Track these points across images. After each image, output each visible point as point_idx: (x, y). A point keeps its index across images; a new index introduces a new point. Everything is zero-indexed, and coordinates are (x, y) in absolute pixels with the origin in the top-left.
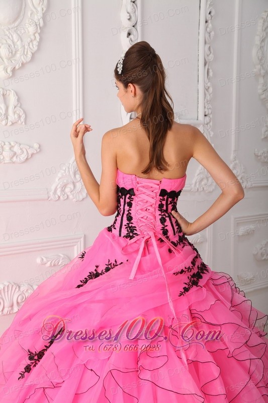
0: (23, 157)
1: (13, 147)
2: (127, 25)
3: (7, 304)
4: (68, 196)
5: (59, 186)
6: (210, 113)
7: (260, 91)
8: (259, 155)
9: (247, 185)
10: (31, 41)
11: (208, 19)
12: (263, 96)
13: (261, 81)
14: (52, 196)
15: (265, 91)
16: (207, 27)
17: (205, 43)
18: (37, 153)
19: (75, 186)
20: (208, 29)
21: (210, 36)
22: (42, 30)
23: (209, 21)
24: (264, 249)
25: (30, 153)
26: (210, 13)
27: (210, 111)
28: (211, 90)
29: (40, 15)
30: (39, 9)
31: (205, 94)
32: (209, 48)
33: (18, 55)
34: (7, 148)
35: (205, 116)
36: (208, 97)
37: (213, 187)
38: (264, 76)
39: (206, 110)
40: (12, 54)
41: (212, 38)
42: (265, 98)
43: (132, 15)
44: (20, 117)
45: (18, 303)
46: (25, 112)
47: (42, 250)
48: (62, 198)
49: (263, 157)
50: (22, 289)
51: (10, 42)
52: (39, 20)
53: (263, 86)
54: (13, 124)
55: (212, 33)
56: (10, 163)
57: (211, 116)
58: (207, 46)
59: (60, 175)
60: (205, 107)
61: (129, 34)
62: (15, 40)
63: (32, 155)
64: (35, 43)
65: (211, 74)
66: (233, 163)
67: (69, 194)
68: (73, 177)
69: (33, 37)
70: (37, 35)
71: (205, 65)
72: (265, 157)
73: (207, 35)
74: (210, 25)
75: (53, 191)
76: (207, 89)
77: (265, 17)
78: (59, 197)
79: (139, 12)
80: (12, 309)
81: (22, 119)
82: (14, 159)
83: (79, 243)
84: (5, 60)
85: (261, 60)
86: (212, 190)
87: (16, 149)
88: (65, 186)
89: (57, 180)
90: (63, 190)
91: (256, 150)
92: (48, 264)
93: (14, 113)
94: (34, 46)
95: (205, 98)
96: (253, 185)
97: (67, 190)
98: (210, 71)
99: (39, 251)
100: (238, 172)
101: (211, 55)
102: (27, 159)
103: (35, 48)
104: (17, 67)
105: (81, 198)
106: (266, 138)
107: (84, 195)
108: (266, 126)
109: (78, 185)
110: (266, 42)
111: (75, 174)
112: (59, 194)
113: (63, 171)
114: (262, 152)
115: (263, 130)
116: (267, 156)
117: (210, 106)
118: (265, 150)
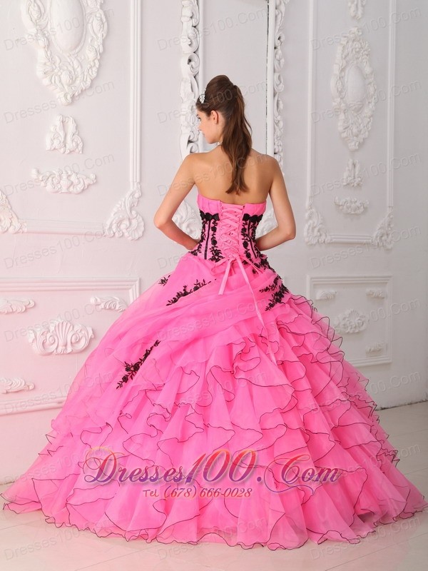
0: (79, 188)
1: (70, 176)
2: (188, 51)
3: (61, 342)
4: (123, 233)
5: (115, 221)
6: (280, 150)
7: (341, 129)
8: (341, 204)
9: (326, 240)
10: (91, 67)
11: (277, 44)
12: (344, 135)
14: (107, 232)
15: (346, 128)
16: (276, 54)
17: (274, 71)
18: (94, 184)
19: (130, 223)
20: (278, 57)
21: (279, 64)
22: (101, 56)
23: (279, 48)
24: (347, 319)
25: (86, 183)
26: (279, 39)
27: (281, 148)
28: (281, 124)
29: (100, 41)
30: (99, 35)
31: (275, 129)
32: (279, 76)
33: (78, 82)
34: (64, 176)
35: (275, 153)
36: (278, 133)
38: (345, 111)
39: (276, 147)
40: (73, 80)
41: (282, 66)
42: (347, 137)
43: (193, 41)
44: (77, 145)
45: (71, 343)
46: (82, 140)
47: (96, 289)
48: (117, 234)
49: (345, 207)
50: (75, 329)
51: (71, 69)
52: (99, 46)
53: (344, 122)
54: (71, 152)
55: (282, 61)
56: (66, 193)
57: (282, 154)
58: (277, 75)
59: (115, 210)
60: (275, 144)
61: (190, 61)
62: (76, 67)
63: (89, 185)
64: (95, 69)
65: (281, 106)
66: (309, 212)
67: (124, 231)
68: (129, 212)
69: (92, 64)
70: (97, 62)
71: (274, 96)
72: (348, 208)
73: (276, 63)
74: (280, 52)
75: (108, 227)
76: (276, 123)
77: (345, 43)
78: (114, 233)
79: (200, 39)
80: (66, 349)
81: (80, 148)
82: (71, 189)
83: (134, 286)
84: (66, 87)
85: (340, 92)
87: (73, 178)
88: (120, 222)
89: (112, 215)
90: (118, 227)
91: (337, 198)
92: (102, 306)
93: (73, 141)
94: (94, 73)
95: (274, 133)
96: (334, 240)
97: (123, 226)
98: (281, 102)
99: (93, 290)
100: (314, 223)
101: (281, 85)
102: (83, 190)
103: (95, 75)
104: (76, 94)
105: (137, 237)
106: (348, 184)
107: (141, 233)
108: (349, 170)
109: (134, 222)
110: (347, 71)
111: (131, 209)
112: (114, 230)
113: (119, 206)
114: (344, 201)
115: (345, 174)
116: (350, 207)
117: (281, 143)
118: (348, 199)
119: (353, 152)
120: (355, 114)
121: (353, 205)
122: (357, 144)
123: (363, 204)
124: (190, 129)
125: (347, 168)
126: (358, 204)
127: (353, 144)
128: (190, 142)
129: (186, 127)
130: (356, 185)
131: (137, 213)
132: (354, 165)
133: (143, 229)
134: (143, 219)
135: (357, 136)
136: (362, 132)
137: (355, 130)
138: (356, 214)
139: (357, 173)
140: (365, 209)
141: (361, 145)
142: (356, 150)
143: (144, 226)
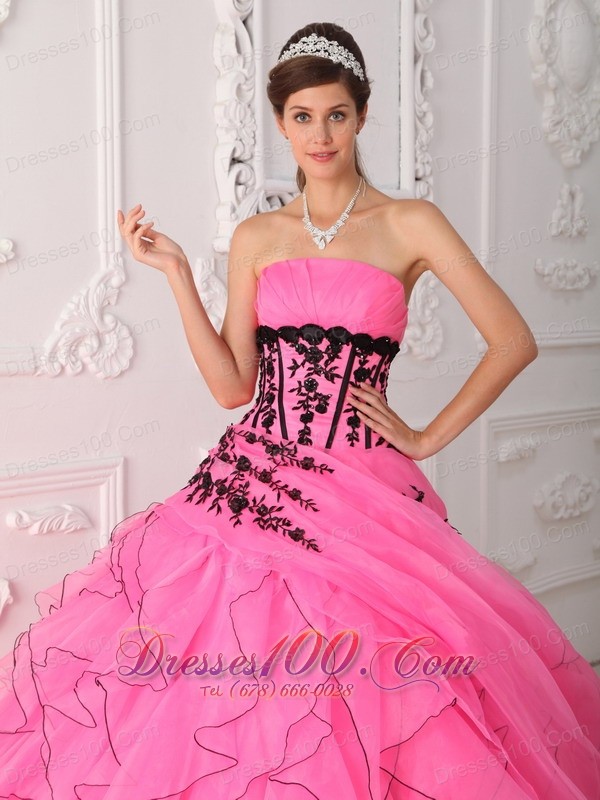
4: (84, 366)
5: (63, 341)
6: (428, 173)
7: (546, 125)
8: (546, 272)
12: (554, 137)
13: (550, 100)
15: (558, 123)
17: (416, 10)
19: (101, 343)
27: (428, 169)
28: (430, 119)
31: (416, 129)
32: (425, 21)
35: (417, 179)
36: (424, 137)
37: (438, 348)
38: (555, 90)
39: (419, 166)
42: (558, 141)
47: (20, 494)
48: (69, 369)
49: (554, 278)
53: (554, 112)
57: (431, 180)
58: (421, 18)
59: (64, 316)
60: (416, 160)
65: (430, 82)
67: (87, 360)
68: (96, 319)
71: (416, 62)
72: (560, 279)
75: (48, 354)
76: (420, 118)
78: (63, 368)
83: (111, 477)
85: (547, 53)
86: (433, 353)
88: (76, 342)
89: (57, 327)
90: (72, 350)
91: (539, 261)
92: (34, 528)
95: (416, 138)
97: (83, 351)
98: (429, 75)
99: (11, 496)
101: (430, 39)
105: (117, 370)
106: (562, 233)
107: (125, 363)
108: (562, 206)
109: (111, 341)
110: (560, 11)
111: (102, 312)
112: (62, 361)
113: (72, 306)
114: (553, 265)
115: (556, 214)
116: (565, 276)
117: (428, 157)
118: (561, 261)
119: (570, 170)
120: (576, 96)
121: (570, 274)
122: (578, 154)
123: (589, 270)
124: (234, 134)
125: (559, 202)
126: (579, 270)
127: (571, 154)
128: (234, 161)
129: (227, 130)
130: (575, 233)
131: (117, 320)
132: (572, 196)
133: (129, 352)
134: (131, 334)
135: (578, 138)
136: (588, 131)
137: (575, 128)
138: (576, 290)
139: (577, 211)
140: (593, 279)
141: (585, 156)
142: (577, 167)
143: (135, 347)
